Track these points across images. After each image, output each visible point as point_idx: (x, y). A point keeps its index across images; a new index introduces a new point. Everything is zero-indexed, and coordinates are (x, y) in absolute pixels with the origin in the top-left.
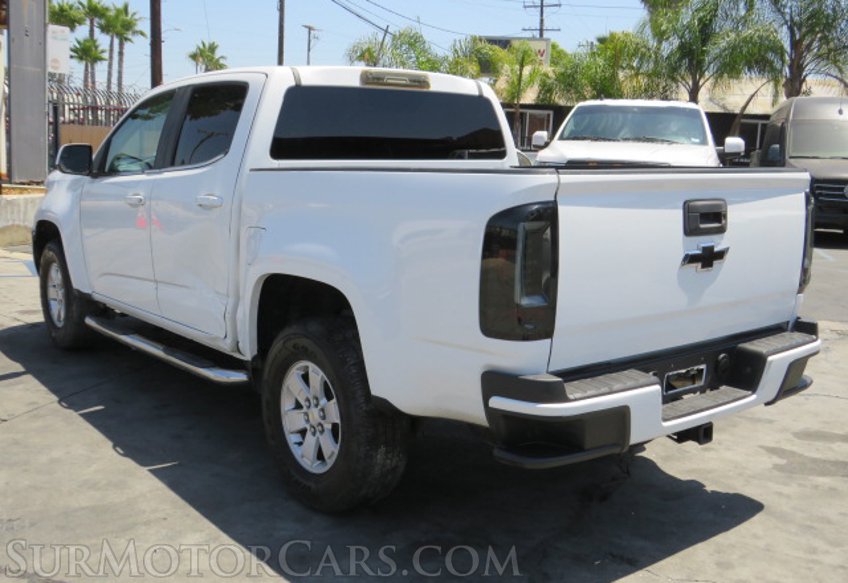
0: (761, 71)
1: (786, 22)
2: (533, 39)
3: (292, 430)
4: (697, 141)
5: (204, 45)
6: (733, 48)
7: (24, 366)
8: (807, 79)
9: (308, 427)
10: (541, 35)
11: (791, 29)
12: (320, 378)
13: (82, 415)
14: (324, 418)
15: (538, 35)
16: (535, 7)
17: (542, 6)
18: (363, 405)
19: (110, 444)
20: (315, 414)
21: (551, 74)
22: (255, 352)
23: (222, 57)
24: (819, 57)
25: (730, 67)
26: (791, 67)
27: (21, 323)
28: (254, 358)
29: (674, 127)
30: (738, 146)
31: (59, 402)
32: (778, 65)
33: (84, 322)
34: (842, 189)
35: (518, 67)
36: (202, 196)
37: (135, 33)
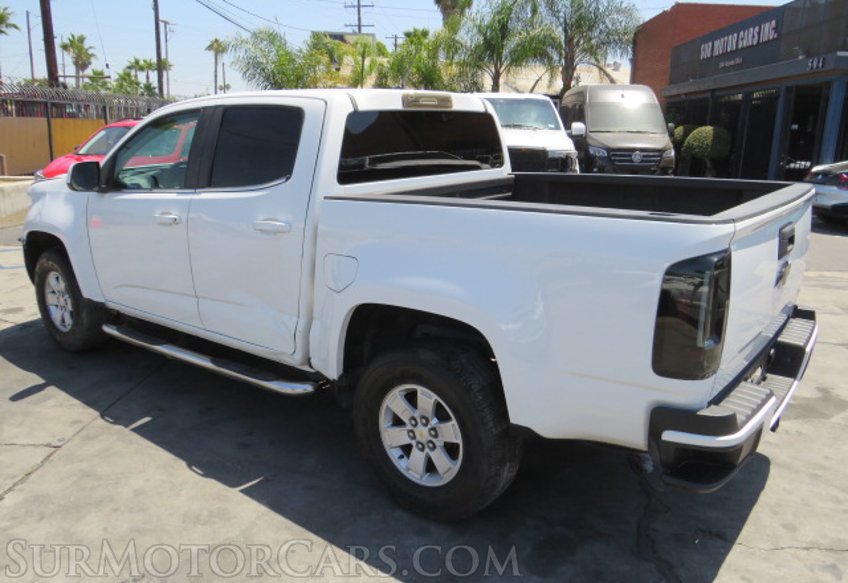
0: (542, 61)
1: (561, 24)
2: (354, 33)
3: (394, 445)
4: (552, 126)
5: (73, 36)
6: (522, 45)
7: (43, 377)
8: (578, 67)
9: (414, 443)
10: (360, 30)
11: (565, 30)
12: (432, 401)
13: (135, 430)
14: (436, 436)
15: (357, 31)
16: (354, 6)
17: (359, 6)
18: (494, 430)
19: (183, 464)
20: (423, 433)
21: (386, 64)
22: (341, 372)
23: (91, 47)
24: (584, 50)
25: (519, 58)
26: (566, 58)
27: (12, 325)
28: (340, 377)
29: (534, 115)
30: (580, 130)
31: (102, 416)
32: (555, 57)
33: (102, 331)
34: (630, 156)
35: (360, 58)
36: (260, 220)
37: (8, 26)
